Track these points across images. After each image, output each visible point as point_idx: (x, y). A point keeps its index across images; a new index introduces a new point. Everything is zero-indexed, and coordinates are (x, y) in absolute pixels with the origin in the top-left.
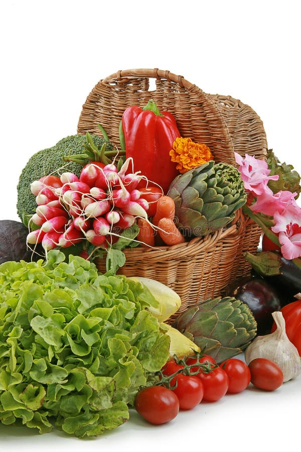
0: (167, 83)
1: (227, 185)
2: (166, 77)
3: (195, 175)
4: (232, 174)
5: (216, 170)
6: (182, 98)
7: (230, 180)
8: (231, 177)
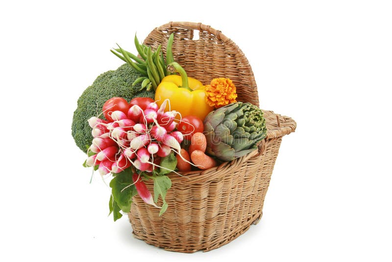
0: (207, 35)
1: (253, 124)
2: (207, 30)
3: (227, 114)
4: (257, 115)
5: (244, 111)
6: (219, 48)
7: (255, 120)
8: (256, 117)
